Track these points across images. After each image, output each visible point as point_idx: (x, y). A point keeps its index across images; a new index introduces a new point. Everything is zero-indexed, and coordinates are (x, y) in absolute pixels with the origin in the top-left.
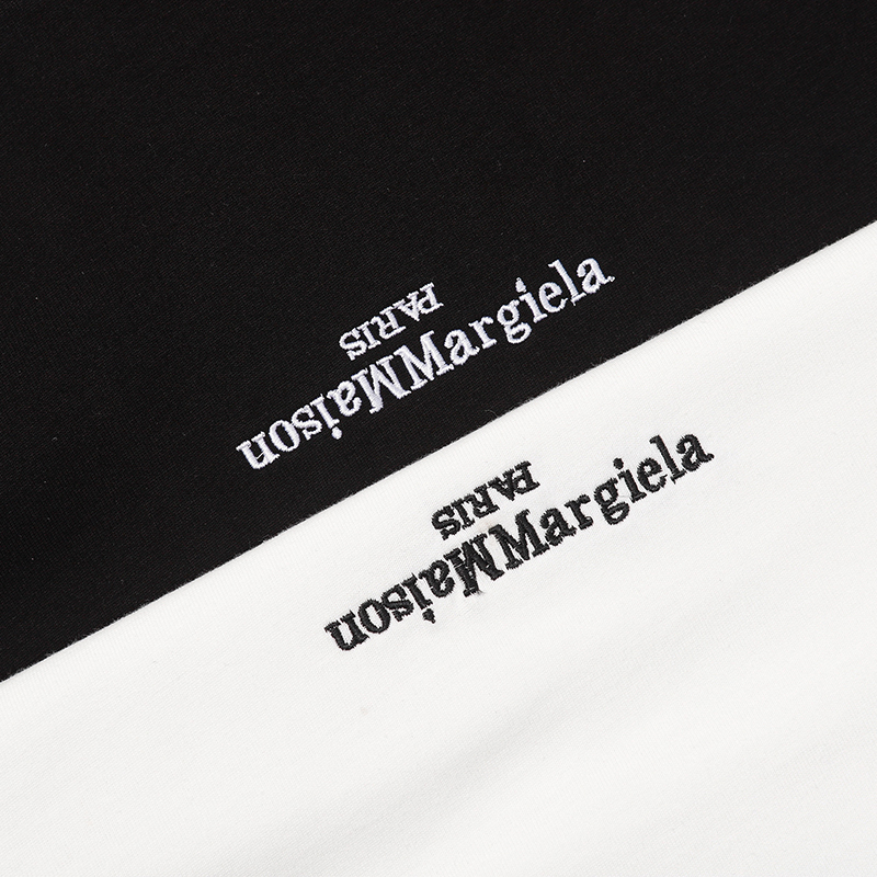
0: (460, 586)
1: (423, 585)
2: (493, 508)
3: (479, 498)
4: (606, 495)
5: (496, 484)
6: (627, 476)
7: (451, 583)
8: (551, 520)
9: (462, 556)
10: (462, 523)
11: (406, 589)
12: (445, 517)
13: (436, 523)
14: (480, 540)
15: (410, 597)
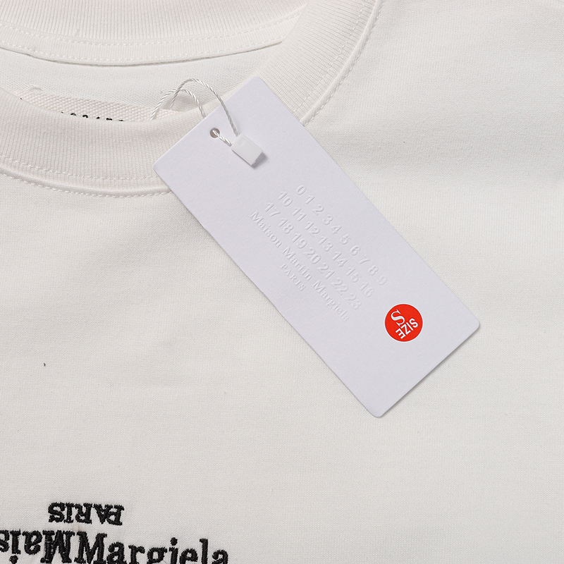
0: (42, 554)
1: (22, 539)
2: (88, 521)
3: (84, 510)
4: (156, 556)
5: (98, 507)
6: (175, 552)
7: (37, 549)
8: (116, 549)
9: (53, 537)
10: (66, 518)
11: (11, 537)
12: (58, 509)
13: (51, 509)
14: (70, 534)
15: (10, 542)
